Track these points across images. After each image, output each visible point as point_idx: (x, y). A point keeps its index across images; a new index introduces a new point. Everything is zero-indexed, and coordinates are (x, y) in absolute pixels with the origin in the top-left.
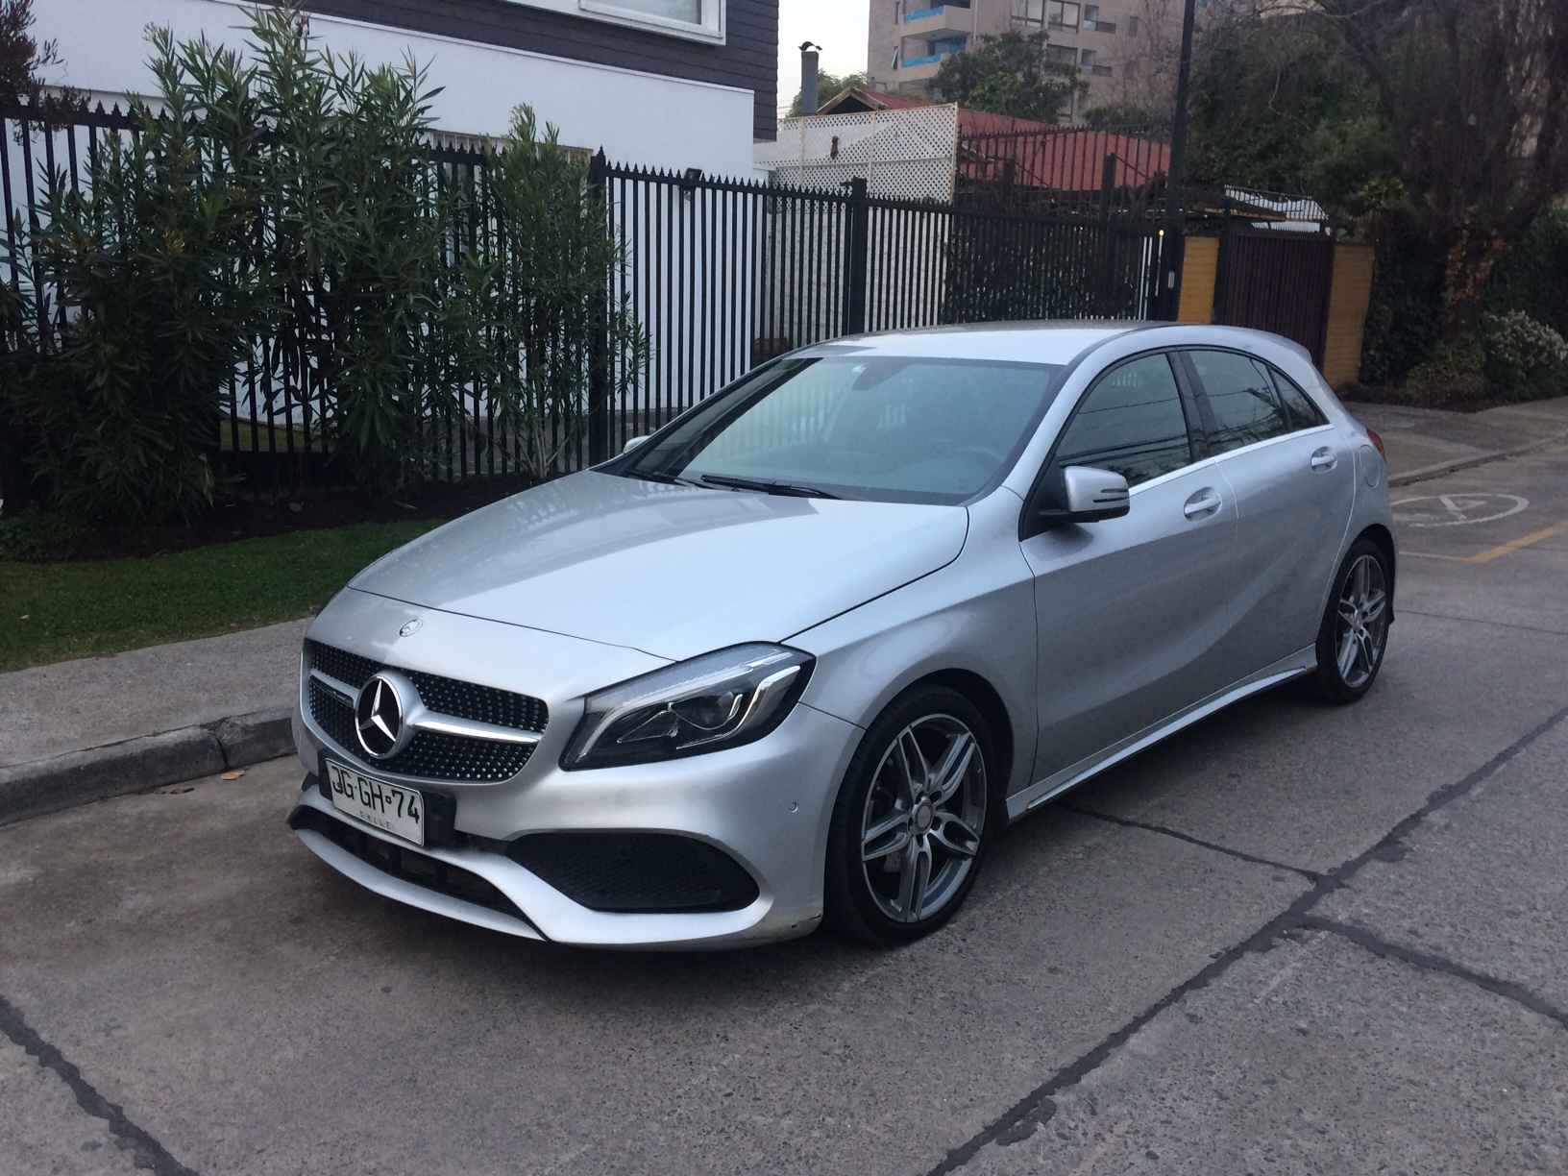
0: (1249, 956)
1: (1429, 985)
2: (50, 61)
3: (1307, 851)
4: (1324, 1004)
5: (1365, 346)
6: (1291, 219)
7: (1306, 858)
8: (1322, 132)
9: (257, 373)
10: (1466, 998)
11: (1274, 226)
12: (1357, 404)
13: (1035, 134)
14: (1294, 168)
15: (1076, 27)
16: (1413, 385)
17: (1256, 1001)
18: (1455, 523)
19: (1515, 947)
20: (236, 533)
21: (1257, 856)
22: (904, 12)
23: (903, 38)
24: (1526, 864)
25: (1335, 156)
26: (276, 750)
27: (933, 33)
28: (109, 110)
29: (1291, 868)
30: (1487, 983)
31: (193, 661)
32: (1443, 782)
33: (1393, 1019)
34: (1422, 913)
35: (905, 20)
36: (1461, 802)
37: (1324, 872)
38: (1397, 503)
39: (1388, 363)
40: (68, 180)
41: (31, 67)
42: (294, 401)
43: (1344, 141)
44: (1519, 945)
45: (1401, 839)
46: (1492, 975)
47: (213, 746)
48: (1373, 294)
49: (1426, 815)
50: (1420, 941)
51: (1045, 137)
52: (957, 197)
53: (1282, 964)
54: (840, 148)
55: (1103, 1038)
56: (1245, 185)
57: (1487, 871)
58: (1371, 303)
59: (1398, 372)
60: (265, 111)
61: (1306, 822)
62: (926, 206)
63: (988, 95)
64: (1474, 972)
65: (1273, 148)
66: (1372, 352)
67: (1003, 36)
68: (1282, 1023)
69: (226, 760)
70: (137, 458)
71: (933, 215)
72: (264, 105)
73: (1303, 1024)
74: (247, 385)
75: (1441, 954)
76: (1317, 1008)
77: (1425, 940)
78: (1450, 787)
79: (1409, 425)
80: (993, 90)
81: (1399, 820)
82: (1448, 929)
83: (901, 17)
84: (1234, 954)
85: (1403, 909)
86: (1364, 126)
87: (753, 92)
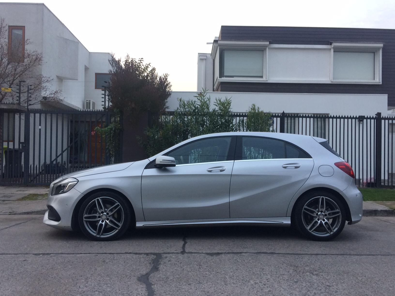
87: (387, 95)
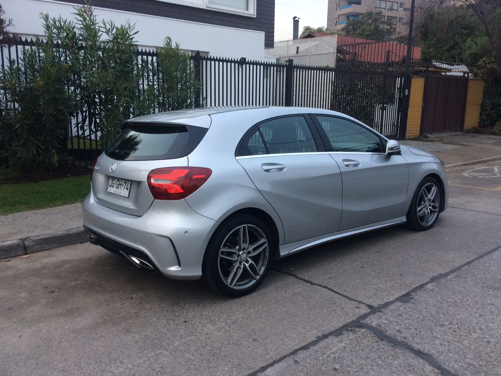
0: (331, 338)
1: (395, 353)
2: (10, 25)
3: (374, 297)
4: (349, 359)
5: (481, 115)
6: (453, 71)
7: (372, 300)
8: (469, 42)
9: (79, 123)
10: (407, 359)
11: (448, 74)
12: (476, 134)
13: (362, 44)
14: (459, 54)
15: (397, 10)
16: (496, 128)
17: (324, 356)
18: (495, 176)
19: (436, 339)
20: (69, 175)
21: (354, 298)
22: (339, 7)
23: (339, 15)
24: (456, 306)
25: (474, 50)
26: (44, 248)
27: (349, 13)
28: (29, 40)
29: (364, 304)
30: (419, 353)
31: (31, 217)
32: (439, 272)
33: (374, 366)
34: (406, 324)
35: (339, 9)
36: (443, 280)
37: (376, 306)
38: (477, 169)
39: (489, 120)
40: (16, 63)
41: (5, 27)
42: (92, 133)
43: (477, 45)
44: (438, 338)
45: (412, 294)
46: (422, 350)
47: (21, 246)
48: (484, 97)
49: (426, 285)
50: (400, 334)
51: (365, 45)
52: (337, 65)
53: (341, 341)
54: (300, 50)
55: (258, 368)
56: (442, 60)
57: (440, 308)
58: (483, 100)
59: (493, 123)
60: (81, 40)
61: (380, 286)
62: (326, 69)
63: (361, 32)
64: (415, 349)
65: (452, 48)
66: (483, 117)
67: (367, 13)
68: (329, 366)
69: (26, 250)
70: (33, 151)
71: (329, 72)
72: (81, 38)
73: (337, 367)
74: (76, 127)
75: (405, 340)
76: (346, 360)
77: (402, 335)
78: (442, 275)
79: (493, 142)
80: (363, 31)
81: (415, 286)
82: (414, 330)
83: (338, 8)
84: (325, 337)
85: (399, 321)
86: (483, 40)
87: (264, 32)
